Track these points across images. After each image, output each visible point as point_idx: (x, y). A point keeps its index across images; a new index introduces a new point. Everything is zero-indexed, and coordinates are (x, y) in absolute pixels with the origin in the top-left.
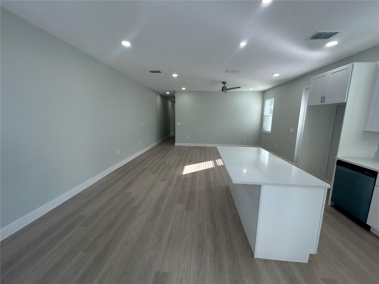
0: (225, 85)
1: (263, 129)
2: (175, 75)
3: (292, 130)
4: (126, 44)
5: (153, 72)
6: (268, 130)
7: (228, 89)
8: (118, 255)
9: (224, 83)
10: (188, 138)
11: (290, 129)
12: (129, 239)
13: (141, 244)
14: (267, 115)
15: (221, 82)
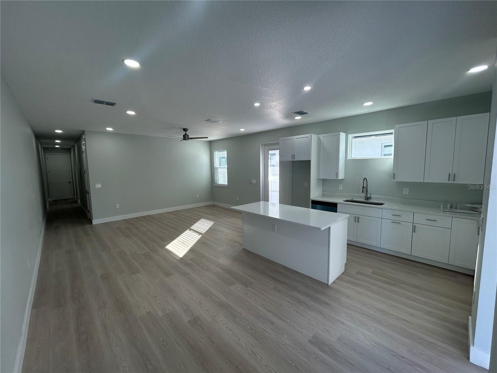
0: (187, 132)
1: (215, 182)
2: (131, 113)
3: (254, 181)
4: (132, 64)
5: (97, 102)
6: (220, 183)
7: (191, 138)
8: (266, 366)
9: (185, 130)
10: (118, 207)
11: (252, 180)
12: (248, 348)
13: (266, 340)
14: (218, 167)
15: (181, 128)
